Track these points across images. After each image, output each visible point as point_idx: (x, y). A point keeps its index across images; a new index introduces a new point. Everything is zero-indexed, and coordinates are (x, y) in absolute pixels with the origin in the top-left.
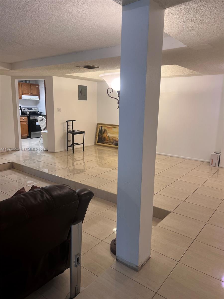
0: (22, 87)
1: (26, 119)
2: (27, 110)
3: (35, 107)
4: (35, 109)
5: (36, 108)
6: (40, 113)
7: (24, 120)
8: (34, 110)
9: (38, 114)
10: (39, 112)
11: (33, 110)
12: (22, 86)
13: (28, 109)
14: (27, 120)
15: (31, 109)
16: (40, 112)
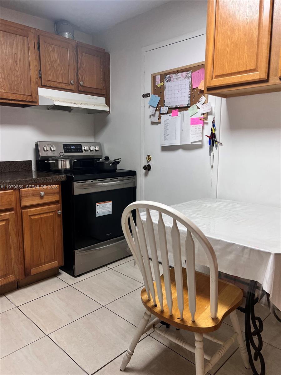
0: (39, 49)
1: (54, 194)
2: (59, 151)
3: (92, 140)
4: (92, 148)
5: (95, 144)
6: (113, 163)
7: (42, 197)
8: (89, 153)
9: (106, 167)
10: (107, 158)
11: (84, 154)
12: (39, 43)
13: (67, 148)
14: (56, 198)
15: (78, 148)
16: (112, 159)
